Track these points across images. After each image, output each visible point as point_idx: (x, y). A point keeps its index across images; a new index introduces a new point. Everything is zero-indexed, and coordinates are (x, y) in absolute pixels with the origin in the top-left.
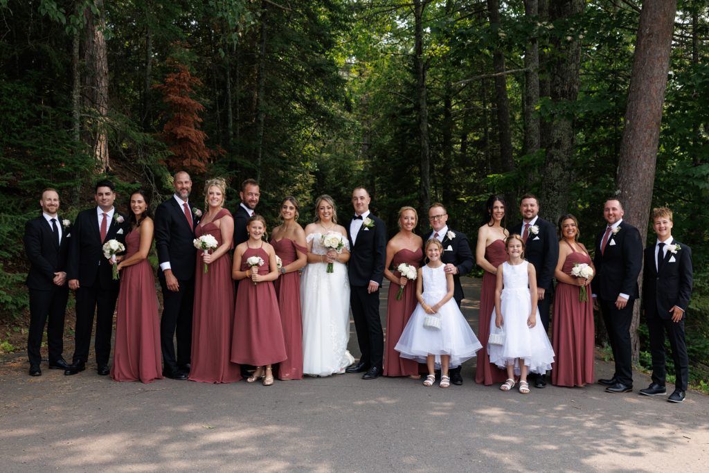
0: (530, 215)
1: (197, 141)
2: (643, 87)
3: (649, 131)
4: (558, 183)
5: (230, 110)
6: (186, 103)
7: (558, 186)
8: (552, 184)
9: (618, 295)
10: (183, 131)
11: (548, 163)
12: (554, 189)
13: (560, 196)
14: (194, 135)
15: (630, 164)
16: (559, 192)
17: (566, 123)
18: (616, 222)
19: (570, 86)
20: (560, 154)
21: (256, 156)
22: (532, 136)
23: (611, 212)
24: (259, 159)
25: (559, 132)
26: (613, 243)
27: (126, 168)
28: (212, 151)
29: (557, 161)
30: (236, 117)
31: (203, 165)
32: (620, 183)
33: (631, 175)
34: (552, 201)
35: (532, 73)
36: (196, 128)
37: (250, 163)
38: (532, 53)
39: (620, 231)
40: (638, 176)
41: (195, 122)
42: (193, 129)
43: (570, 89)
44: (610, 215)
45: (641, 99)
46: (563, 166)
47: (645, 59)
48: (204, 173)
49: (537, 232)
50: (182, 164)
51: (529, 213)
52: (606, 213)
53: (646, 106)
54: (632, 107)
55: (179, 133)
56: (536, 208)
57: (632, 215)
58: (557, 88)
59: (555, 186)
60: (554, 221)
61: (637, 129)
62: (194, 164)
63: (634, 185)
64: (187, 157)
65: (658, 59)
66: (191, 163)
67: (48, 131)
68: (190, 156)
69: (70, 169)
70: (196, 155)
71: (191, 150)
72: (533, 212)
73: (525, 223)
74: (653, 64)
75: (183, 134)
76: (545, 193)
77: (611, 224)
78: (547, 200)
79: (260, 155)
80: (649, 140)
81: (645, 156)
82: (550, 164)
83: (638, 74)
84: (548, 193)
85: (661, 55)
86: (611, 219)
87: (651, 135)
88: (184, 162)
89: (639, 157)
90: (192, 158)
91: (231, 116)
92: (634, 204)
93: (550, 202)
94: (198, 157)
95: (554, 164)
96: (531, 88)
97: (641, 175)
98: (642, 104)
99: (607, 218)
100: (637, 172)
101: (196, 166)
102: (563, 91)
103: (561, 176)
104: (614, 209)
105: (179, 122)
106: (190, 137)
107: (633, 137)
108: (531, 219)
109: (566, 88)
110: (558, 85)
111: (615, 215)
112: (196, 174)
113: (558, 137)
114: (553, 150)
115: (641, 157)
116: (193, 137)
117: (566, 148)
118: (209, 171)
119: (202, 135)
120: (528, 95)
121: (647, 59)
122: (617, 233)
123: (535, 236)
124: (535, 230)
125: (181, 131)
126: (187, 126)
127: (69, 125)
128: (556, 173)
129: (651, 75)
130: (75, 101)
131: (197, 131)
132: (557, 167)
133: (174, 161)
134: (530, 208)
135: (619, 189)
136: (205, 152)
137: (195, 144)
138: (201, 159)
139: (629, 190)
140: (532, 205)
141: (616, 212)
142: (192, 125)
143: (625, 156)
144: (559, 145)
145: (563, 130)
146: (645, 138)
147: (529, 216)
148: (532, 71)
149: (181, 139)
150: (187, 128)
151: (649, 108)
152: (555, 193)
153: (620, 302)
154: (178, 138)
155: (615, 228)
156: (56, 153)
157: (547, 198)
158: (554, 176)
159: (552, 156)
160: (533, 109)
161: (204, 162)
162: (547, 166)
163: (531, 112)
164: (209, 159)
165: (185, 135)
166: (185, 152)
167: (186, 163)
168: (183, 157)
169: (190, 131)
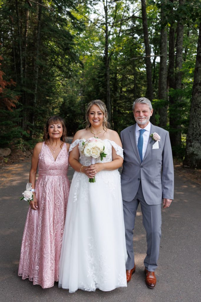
8: (197, 104)
11: (195, 93)
12: (199, 107)
22: (164, 85)
28: (8, 82)
29: (200, 92)
30: (25, 70)
34: (198, 114)
35: (165, 57)
37: (31, 91)
38: (164, 48)
59: (200, 106)
60: (199, 124)
76: (193, 109)
78: (194, 113)
79: (36, 88)
82: (196, 94)
84: (195, 109)
91: (22, 69)
93: (197, 114)
95: (198, 94)
96: (163, 64)
120: (162, 67)
132: (200, 95)
136: (3, 82)
148: (164, 56)
157: (195, 112)
158: (199, 100)
159: (197, 90)
160: (164, 73)
161: (2, 88)
162: (195, 95)
163: (164, 75)
164: (5, 86)
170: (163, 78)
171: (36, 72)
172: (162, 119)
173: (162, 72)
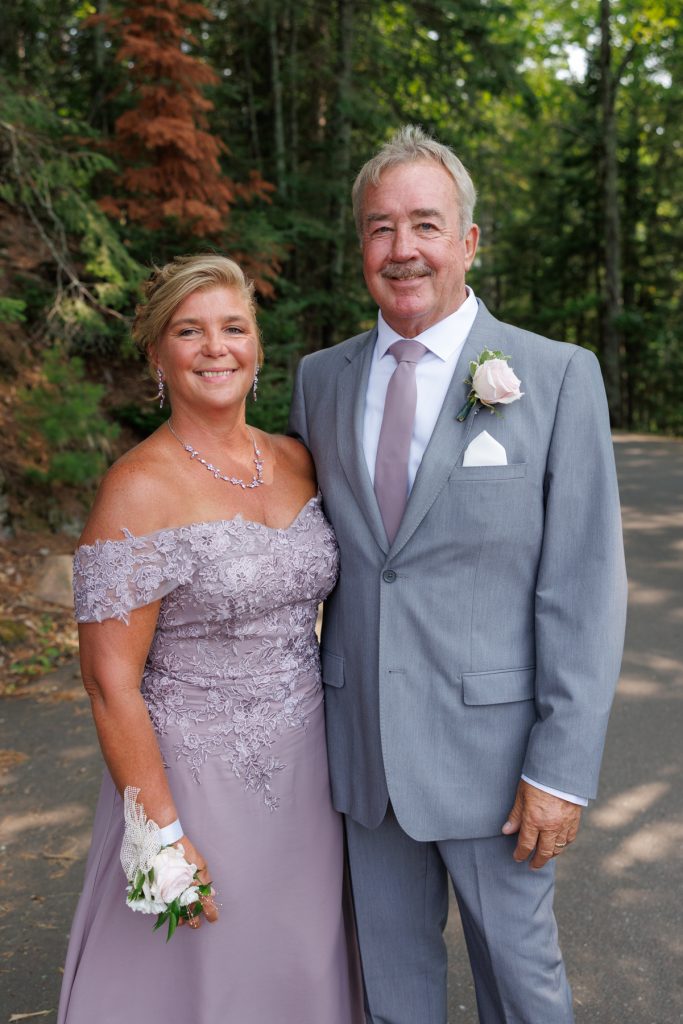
1: (201, 156)
6: (172, 62)
10: (163, 130)
14: (193, 141)
28: (239, 186)
31: (214, 213)
36: (197, 124)
41: (196, 113)
42: (190, 127)
48: (220, 233)
50: (162, 211)
55: (153, 133)
62: (191, 211)
64: (173, 195)
66: (183, 209)
68: (181, 192)
70: (198, 190)
71: (185, 179)
75: (161, 135)
90: (187, 197)
94: (203, 198)
101: (199, 218)
105: (156, 109)
106: (181, 144)
116: (188, 144)
118: (231, 228)
119: (213, 144)
125: (158, 129)
126: (174, 116)
131: (200, 133)
133: (141, 204)
136: (221, 187)
137: (194, 163)
138: (210, 202)
142: (188, 116)
149: (157, 148)
150: (174, 122)
154: (150, 145)
164: (231, 204)
165: (169, 135)
166: (169, 183)
167: (170, 209)
168: (164, 196)
169: (180, 128)
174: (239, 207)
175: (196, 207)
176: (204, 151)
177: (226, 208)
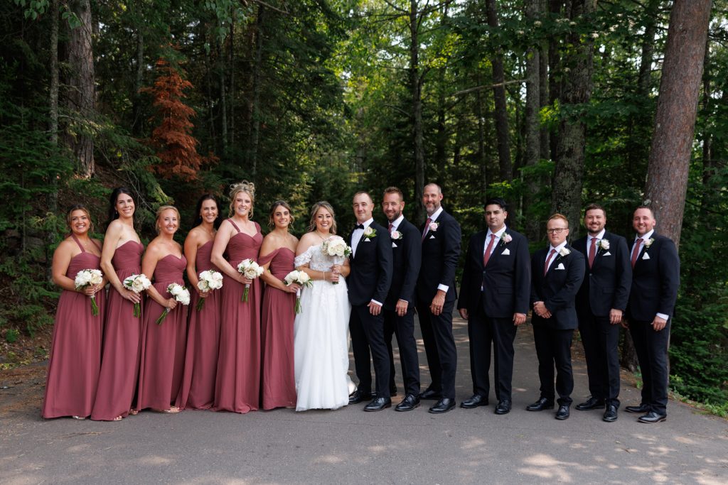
0: (596, 228)
1: (188, 147)
2: (676, 88)
3: (682, 135)
4: (570, 193)
5: (225, 118)
6: (176, 107)
7: (569, 196)
8: (563, 194)
9: (655, 315)
10: (173, 137)
11: (559, 172)
12: (565, 200)
13: (572, 207)
14: (185, 141)
15: (661, 172)
16: (571, 202)
17: (578, 130)
18: (647, 232)
19: (582, 92)
20: (572, 163)
21: (250, 165)
22: (532, 148)
23: (642, 221)
24: (254, 168)
25: (571, 140)
26: (646, 256)
27: (114, 175)
28: (204, 158)
29: (569, 170)
30: (231, 125)
31: (193, 171)
32: (649, 191)
33: (662, 183)
35: (533, 84)
36: (187, 133)
37: (244, 173)
39: (653, 243)
40: (670, 184)
41: (187, 128)
42: (184, 135)
43: (582, 95)
44: (640, 224)
45: (674, 100)
46: (575, 175)
47: (678, 57)
48: (195, 180)
49: (608, 247)
50: (172, 170)
51: (595, 226)
52: (636, 222)
53: (679, 109)
54: (663, 109)
55: (169, 138)
56: (603, 221)
57: (663, 227)
58: (568, 94)
59: (567, 197)
61: (670, 134)
62: (184, 171)
63: (666, 194)
64: (177, 163)
65: (693, 57)
66: (181, 170)
67: (19, 131)
68: (180, 162)
69: (44, 172)
70: (187, 161)
71: (181, 156)
72: (599, 224)
73: (590, 237)
74: (687, 62)
75: (172, 140)
76: (555, 203)
77: (641, 235)
79: (255, 164)
80: (682, 145)
81: (678, 163)
82: (560, 174)
83: (670, 74)
84: (559, 204)
85: (696, 52)
86: (641, 229)
87: (684, 140)
88: (174, 168)
89: (671, 163)
90: (182, 164)
91: (225, 124)
92: (665, 215)
94: (189, 164)
95: (565, 173)
96: (531, 99)
97: (673, 183)
98: (674, 106)
99: (637, 228)
100: (669, 180)
101: (187, 173)
102: (574, 98)
103: (573, 186)
104: (645, 218)
105: (170, 127)
106: (180, 143)
107: (664, 143)
108: (598, 232)
109: (578, 94)
110: (569, 91)
111: (646, 225)
112: (186, 182)
113: (570, 145)
114: (564, 159)
115: (674, 163)
116: (183, 143)
117: (578, 157)
118: (200, 178)
119: (193, 140)
121: (680, 58)
122: (651, 246)
123: (606, 251)
124: (606, 244)
125: (171, 136)
126: (178, 131)
127: (47, 126)
128: (567, 183)
129: (684, 75)
130: (53, 101)
131: (188, 136)
132: (568, 176)
133: (163, 168)
134: (596, 220)
135: (648, 198)
136: (196, 159)
137: (186, 150)
138: (192, 166)
139: (660, 200)
140: (598, 217)
141: (647, 222)
142: (183, 130)
143: (654, 163)
144: (570, 153)
145: (575, 138)
146: (678, 142)
147: (595, 230)
148: (533, 82)
149: (171, 144)
150: (178, 133)
151: (682, 110)
152: (567, 203)
153: (658, 323)
154: (168, 143)
155: (647, 240)
156: (28, 155)
158: (565, 186)
159: (563, 165)
160: (533, 121)
161: (195, 169)
162: (558, 175)
163: (532, 123)
164: (200, 166)
165: (175, 140)
166: (175, 158)
167: (176, 169)
168: (173, 164)
169: (180, 136)
170: (532, 132)
171: (254, 129)
172: (531, 224)
173: (528, 118)
174: (204, 167)
175: (186, 169)
176: (190, 144)
177: (198, 168)
